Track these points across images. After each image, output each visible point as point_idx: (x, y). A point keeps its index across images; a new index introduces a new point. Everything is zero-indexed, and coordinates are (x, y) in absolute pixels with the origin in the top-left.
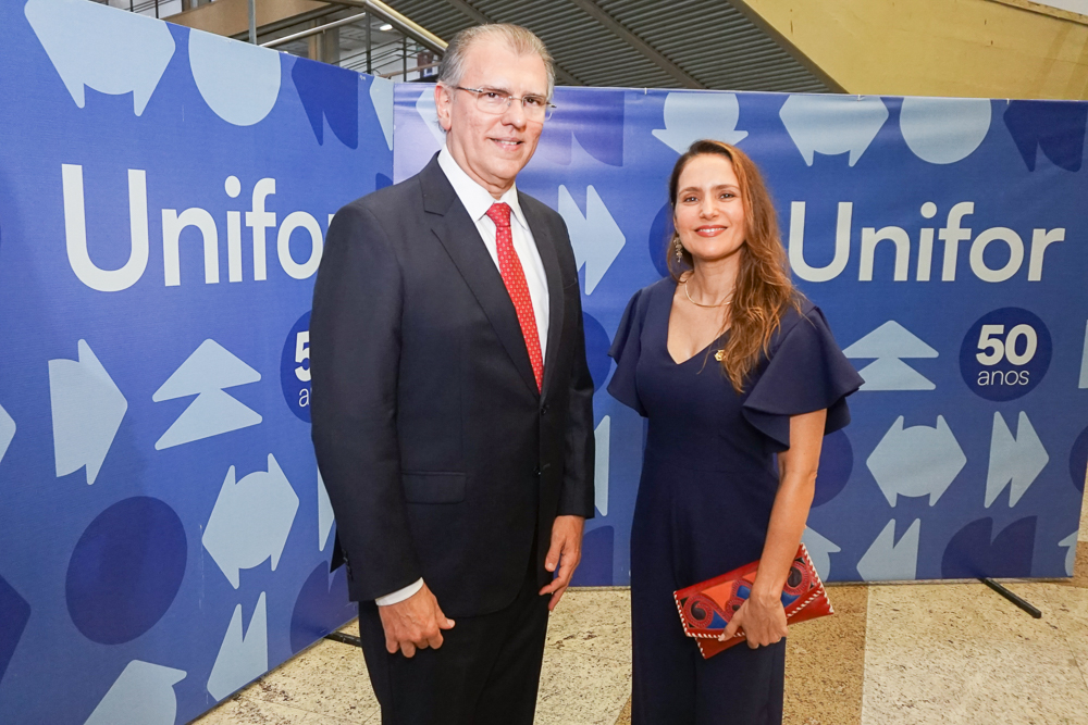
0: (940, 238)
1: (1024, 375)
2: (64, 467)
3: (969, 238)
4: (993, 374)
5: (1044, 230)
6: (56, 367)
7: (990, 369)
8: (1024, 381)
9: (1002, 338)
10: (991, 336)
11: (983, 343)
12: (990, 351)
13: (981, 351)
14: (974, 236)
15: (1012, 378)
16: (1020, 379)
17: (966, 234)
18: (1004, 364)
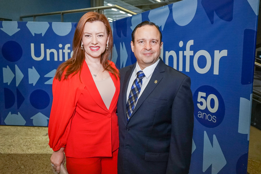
0: (185, 55)
1: (214, 117)
2: (30, 82)
3: (193, 55)
4: (203, 114)
5: (219, 51)
6: (29, 69)
7: (202, 111)
8: (214, 121)
9: (206, 98)
10: (202, 97)
11: (199, 100)
12: (201, 103)
13: (199, 103)
14: (194, 54)
15: (210, 118)
16: (213, 119)
17: (192, 53)
18: (206, 110)
